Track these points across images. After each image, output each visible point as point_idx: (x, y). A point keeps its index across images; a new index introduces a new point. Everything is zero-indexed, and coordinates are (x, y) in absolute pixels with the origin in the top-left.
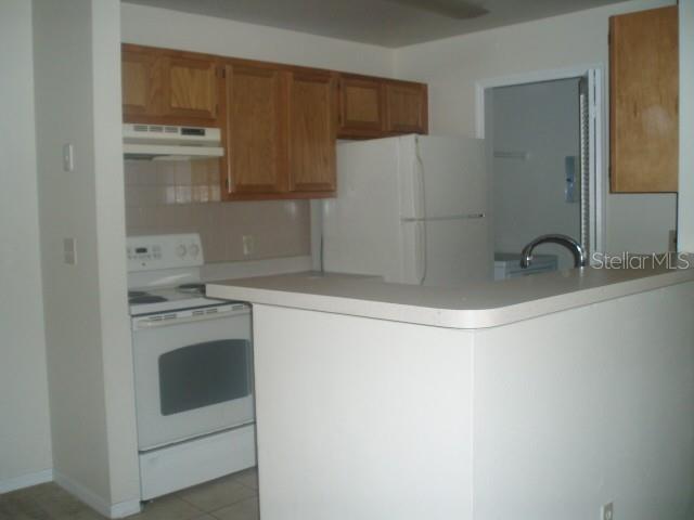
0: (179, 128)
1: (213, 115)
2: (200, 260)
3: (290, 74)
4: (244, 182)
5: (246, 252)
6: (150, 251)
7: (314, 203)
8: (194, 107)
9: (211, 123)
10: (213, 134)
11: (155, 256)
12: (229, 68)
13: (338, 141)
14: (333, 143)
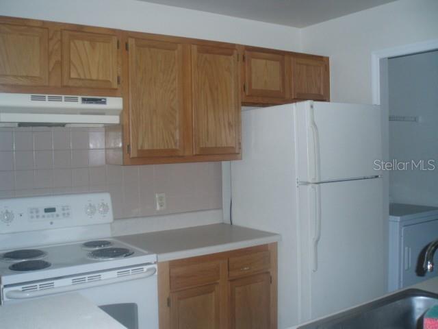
0: (80, 98)
1: (115, 85)
2: (109, 216)
3: (195, 47)
4: (146, 147)
5: (158, 208)
6: (58, 210)
7: (225, 164)
8: (94, 77)
9: (113, 92)
10: (115, 103)
11: (64, 214)
12: (131, 42)
13: (243, 108)
14: (238, 110)
